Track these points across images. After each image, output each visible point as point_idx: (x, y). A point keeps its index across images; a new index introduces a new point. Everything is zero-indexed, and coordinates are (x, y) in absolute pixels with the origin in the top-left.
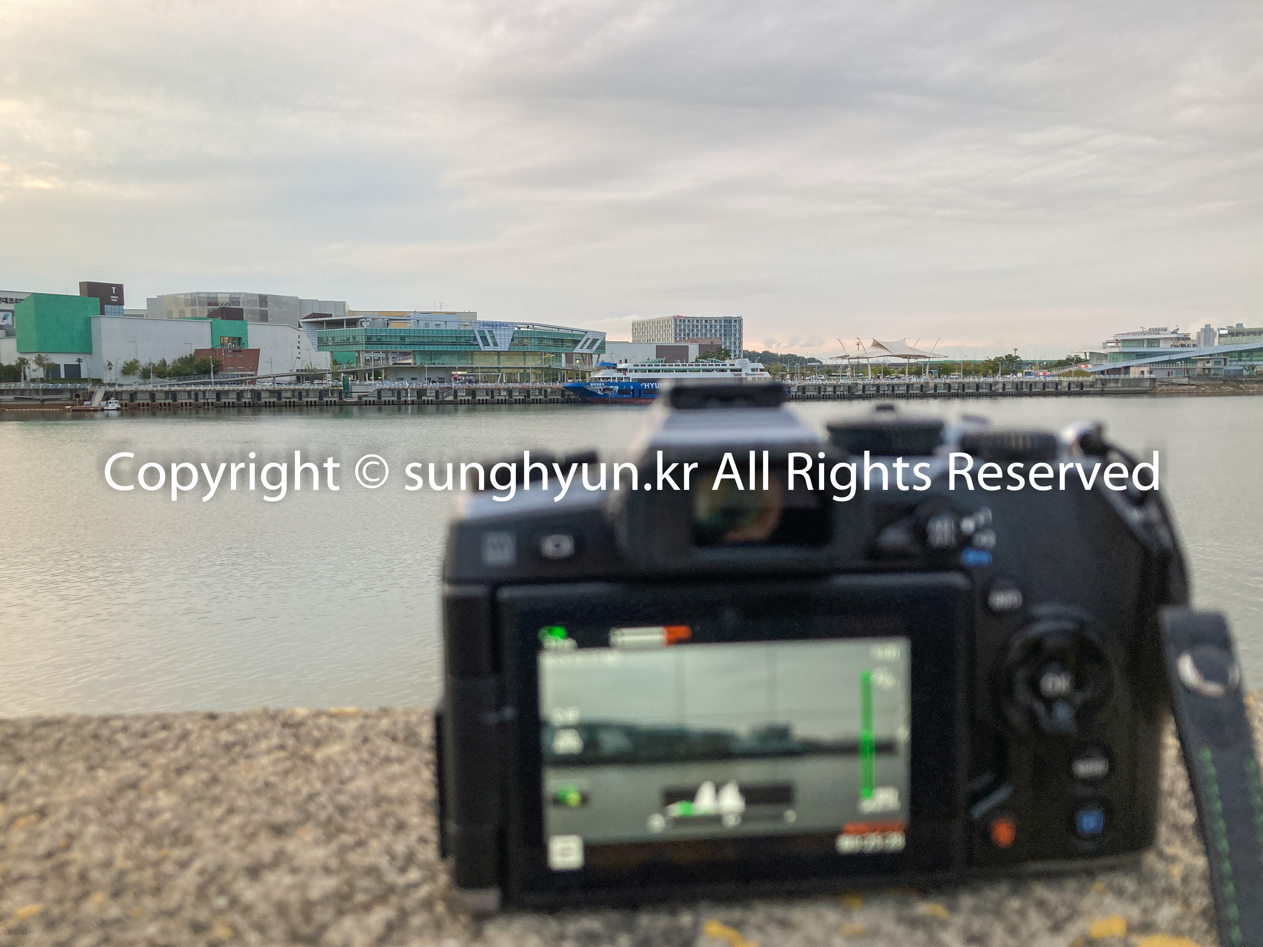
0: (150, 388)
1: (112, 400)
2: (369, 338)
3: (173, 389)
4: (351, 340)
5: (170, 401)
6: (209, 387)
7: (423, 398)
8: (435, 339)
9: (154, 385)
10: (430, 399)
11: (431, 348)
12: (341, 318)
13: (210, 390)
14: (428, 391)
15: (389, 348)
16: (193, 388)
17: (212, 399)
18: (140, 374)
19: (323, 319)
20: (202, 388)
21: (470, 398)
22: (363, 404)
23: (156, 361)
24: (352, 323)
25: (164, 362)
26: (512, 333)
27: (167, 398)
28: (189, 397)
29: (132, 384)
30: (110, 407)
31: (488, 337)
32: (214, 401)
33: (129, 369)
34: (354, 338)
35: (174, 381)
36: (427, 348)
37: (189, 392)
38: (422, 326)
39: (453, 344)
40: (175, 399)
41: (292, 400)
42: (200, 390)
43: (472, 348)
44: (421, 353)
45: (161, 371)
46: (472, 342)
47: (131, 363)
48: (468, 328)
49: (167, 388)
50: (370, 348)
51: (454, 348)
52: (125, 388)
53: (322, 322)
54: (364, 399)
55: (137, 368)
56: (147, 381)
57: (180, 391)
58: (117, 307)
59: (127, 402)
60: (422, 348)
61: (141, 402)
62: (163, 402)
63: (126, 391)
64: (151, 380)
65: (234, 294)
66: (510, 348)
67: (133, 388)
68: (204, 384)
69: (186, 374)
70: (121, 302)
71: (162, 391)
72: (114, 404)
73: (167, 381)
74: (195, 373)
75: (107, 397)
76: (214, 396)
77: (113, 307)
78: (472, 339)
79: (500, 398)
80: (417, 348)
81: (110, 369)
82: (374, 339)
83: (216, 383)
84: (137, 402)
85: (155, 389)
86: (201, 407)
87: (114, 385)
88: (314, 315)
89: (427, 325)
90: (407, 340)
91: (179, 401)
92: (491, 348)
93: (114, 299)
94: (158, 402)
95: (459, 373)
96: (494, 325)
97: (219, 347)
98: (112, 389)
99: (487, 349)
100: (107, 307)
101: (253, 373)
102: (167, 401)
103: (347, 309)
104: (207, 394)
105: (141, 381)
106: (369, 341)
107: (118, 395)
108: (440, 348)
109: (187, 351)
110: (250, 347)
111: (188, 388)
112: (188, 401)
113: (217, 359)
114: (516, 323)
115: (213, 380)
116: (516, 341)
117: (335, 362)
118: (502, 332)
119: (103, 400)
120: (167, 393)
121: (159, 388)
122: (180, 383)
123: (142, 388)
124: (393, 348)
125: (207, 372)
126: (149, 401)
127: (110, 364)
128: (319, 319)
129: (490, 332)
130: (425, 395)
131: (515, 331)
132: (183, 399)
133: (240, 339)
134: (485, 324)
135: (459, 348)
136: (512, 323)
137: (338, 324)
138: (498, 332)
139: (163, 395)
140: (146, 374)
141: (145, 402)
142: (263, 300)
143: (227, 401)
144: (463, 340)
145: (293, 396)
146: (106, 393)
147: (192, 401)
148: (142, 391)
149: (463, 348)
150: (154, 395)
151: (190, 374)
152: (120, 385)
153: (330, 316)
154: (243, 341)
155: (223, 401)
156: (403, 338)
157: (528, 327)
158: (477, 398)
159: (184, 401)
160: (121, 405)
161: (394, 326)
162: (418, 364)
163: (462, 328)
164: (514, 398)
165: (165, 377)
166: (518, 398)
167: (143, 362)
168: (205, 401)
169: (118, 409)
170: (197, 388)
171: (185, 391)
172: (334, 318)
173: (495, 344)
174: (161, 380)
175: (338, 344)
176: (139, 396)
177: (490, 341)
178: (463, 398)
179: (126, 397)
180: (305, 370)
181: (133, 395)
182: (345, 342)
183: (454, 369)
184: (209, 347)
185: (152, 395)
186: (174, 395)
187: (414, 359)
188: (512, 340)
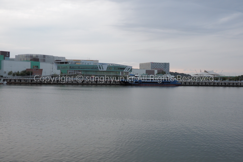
0: (15, 78)
1: (5, 81)
2: (70, 67)
3: (20, 79)
4: (66, 67)
7: (84, 83)
8: (87, 67)
9: (16, 78)
12: (64, 61)
15: (75, 69)
17: (30, 82)
18: (12, 75)
19: (59, 62)
21: (96, 83)
22: (68, 84)
23: (17, 71)
24: (66, 63)
26: (107, 66)
27: (19, 81)
28: (24, 81)
29: (11, 77)
30: (5, 83)
31: (101, 67)
33: (10, 73)
35: (21, 77)
36: (85, 70)
39: (92, 69)
40: (21, 81)
41: (50, 82)
42: (27, 79)
43: (97, 70)
45: (18, 74)
46: (97, 68)
48: (96, 65)
49: (19, 79)
50: (70, 69)
51: (92, 70)
52: (8, 78)
53: (59, 63)
56: (14, 77)
57: (22, 79)
58: (8, 57)
59: (9, 82)
60: (84, 70)
61: (12, 82)
63: (9, 79)
64: (15, 76)
65: (37, 55)
66: (107, 70)
67: (11, 78)
69: (24, 75)
71: (17, 79)
72: (5, 82)
74: (26, 75)
75: (4, 80)
80: (83, 70)
81: (5, 73)
82: (72, 67)
83: (31, 78)
84: (11, 82)
85: (16, 79)
86: (27, 84)
87: (6, 77)
88: (57, 61)
89: (85, 64)
90: (80, 68)
91: (22, 82)
92: (102, 70)
93: (7, 55)
94: (16, 82)
95: (93, 76)
96: (103, 64)
97: (32, 68)
100: (6, 58)
101: (41, 75)
103: (65, 59)
104: (29, 80)
105: (13, 77)
106: (70, 68)
107: (7, 80)
108: (88, 70)
109: (24, 69)
110: (40, 69)
111: (24, 79)
112: (24, 82)
113: (32, 71)
114: (108, 64)
116: (108, 68)
117: (61, 73)
118: (105, 66)
120: (19, 80)
121: (17, 78)
123: (13, 78)
124: (77, 69)
125: (29, 75)
128: (58, 62)
131: (108, 66)
132: (22, 81)
133: (38, 66)
134: (100, 64)
137: (63, 63)
139: (18, 80)
140: (14, 75)
141: (13, 82)
142: (44, 56)
143: (34, 82)
144: (94, 68)
147: (25, 82)
149: (94, 70)
150: (16, 80)
151: (25, 75)
152: (7, 77)
153: (61, 61)
154: (39, 67)
156: (79, 67)
157: (112, 65)
158: (98, 83)
159: (23, 82)
160: (7, 83)
161: (77, 64)
162: (83, 74)
163: (94, 65)
164: (107, 83)
165: (18, 76)
167: (13, 72)
168: (28, 82)
169: (6, 84)
171: (23, 79)
172: (62, 61)
174: (17, 76)
175: (62, 68)
176: (12, 80)
178: (94, 83)
179: (9, 80)
180: (54, 75)
181: (10, 80)
182: (64, 68)
184: (30, 68)
185: (15, 80)
186: (20, 80)
187: (82, 72)
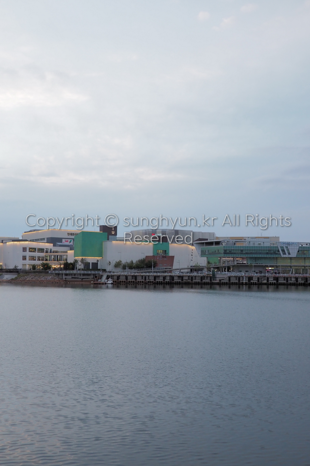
0: (126, 274)
1: (110, 279)
2: (225, 251)
3: (135, 274)
4: (217, 252)
5: (134, 280)
6: (151, 274)
7: (251, 281)
8: (258, 251)
9: (129, 272)
10: (255, 282)
11: (256, 256)
12: (213, 241)
13: (151, 275)
14: (254, 278)
15: (235, 256)
16: (144, 274)
17: (152, 279)
18: (122, 267)
19: (204, 241)
20: (148, 274)
21: (275, 282)
22: (221, 284)
23: (129, 261)
24: (218, 243)
25: (132, 262)
26: (298, 248)
27: (132, 279)
28: (142, 278)
29: (119, 272)
30: (109, 282)
31: (286, 250)
32: (153, 280)
33: (117, 265)
34: (218, 251)
35: (136, 271)
36: (254, 256)
37: (142, 276)
38: (251, 245)
39: (267, 253)
40: (136, 279)
41: (188, 281)
42: (147, 275)
43: (277, 256)
44: (251, 258)
45: (131, 266)
46: (277, 252)
47: (118, 262)
48: (275, 245)
49: (133, 274)
50: (225, 255)
51: (268, 256)
52: (115, 274)
53: (203, 243)
54: (222, 281)
55: (121, 265)
56: (125, 270)
57: (139, 276)
58: (114, 236)
59: (116, 280)
60: (251, 256)
61: (122, 280)
62: (131, 280)
63: (116, 275)
64: (126, 270)
65: (164, 230)
66: (297, 256)
67: (119, 274)
68: (149, 272)
69: (141, 268)
70: (116, 234)
71: (131, 275)
72: (110, 281)
73: (133, 270)
74: (145, 267)
75: (108, 277)
76: (153, 278)
77: (112, 236)
78: (277, 251)
79: (291, 282)
80: (249, 256)
81: (110, 265)
82: (228, 251)
83: (154, 272)
84: (120, 280)
85: (128, 274)
86: (147, 283)
87: (111, 272)
88: (200, 240)
89: (254, 244)
90: (244, 252)
91: (138, 280)
92: (287, 256)
93: (113, 233)
94: (129, 280)
95: (270, 268)
96: (289, 244)
97: (156, 255)
98: (110, 274)
99: (285, 256)
100: (110, 237)
101: (171, 267)
102: (132, 280)
103: (215, 236)
104: (150, 277)
105: (122, 270)
106: (225, 252)
107: (112, 277)
108: (260, 256)
109: (142, 257)
110: (170, 255)
111: (142, 274)
112: (142, 280)
113: (155, 260)
114: (300, 243)
115: (153, 271)
116: (300, 252)
117: (209, 263)
118: (293, 247)
119: (106, 279)
120: (133, 276)
121: (129, 274)
122: (139, 272)
123: (123, 274)
124: (237, 256)
125: (150, 267)
126: (125, 280)
127: (110, 262)
128: (202, 242)
129: (287, 247)
130: (252, 279)
131: (300, 247)
132: (139, 279)
133: (165, 251)
134: (284, 243)
135: (270, 256)
136: (298, 243)
137: (211, 244)
138: (291, 247)
139: (131, 277)
140: (124, 267)
141: (123, 280)
142: (177, 232)
143: (158, 281)
144: (272, 252)
145: (189, 279)
146: (108, 276)
147: (143, 280)
148: (122, 275)
149: (272, 256)
150: (127, 277)
151: (143, 268)
152: (113, 272)
153: (207, 240)
154: (167, 252)
155: (157, 280)
156: (242, 251)
157: (307, 245)
158: (279, 282)
159: (140, 280)
160: (113, 281)
161: (238, 245)
162: (249, 264)
163: (272, 245)
164: (299, 282)
165: (132, 269)
166: (301, 282)
167: (124, 262)
168: (149, 280)
169: (112, 284)
170: (146, 274)
171: (140, 276)
172: (209, 241)
173: (289, 254)
174: (131, 270)
175: (210, 254)
176: (121, 277)
177: (286, 252)
178: (272, 282)
179: (116, 278)
180: (195, 266)
181: (118, 277)
182: (214, 253)
183: (267, 266)
184: (152, 255)
185: (126, 277)
186: (136, 277)
187: (247, 261)
188: (298, 251)
